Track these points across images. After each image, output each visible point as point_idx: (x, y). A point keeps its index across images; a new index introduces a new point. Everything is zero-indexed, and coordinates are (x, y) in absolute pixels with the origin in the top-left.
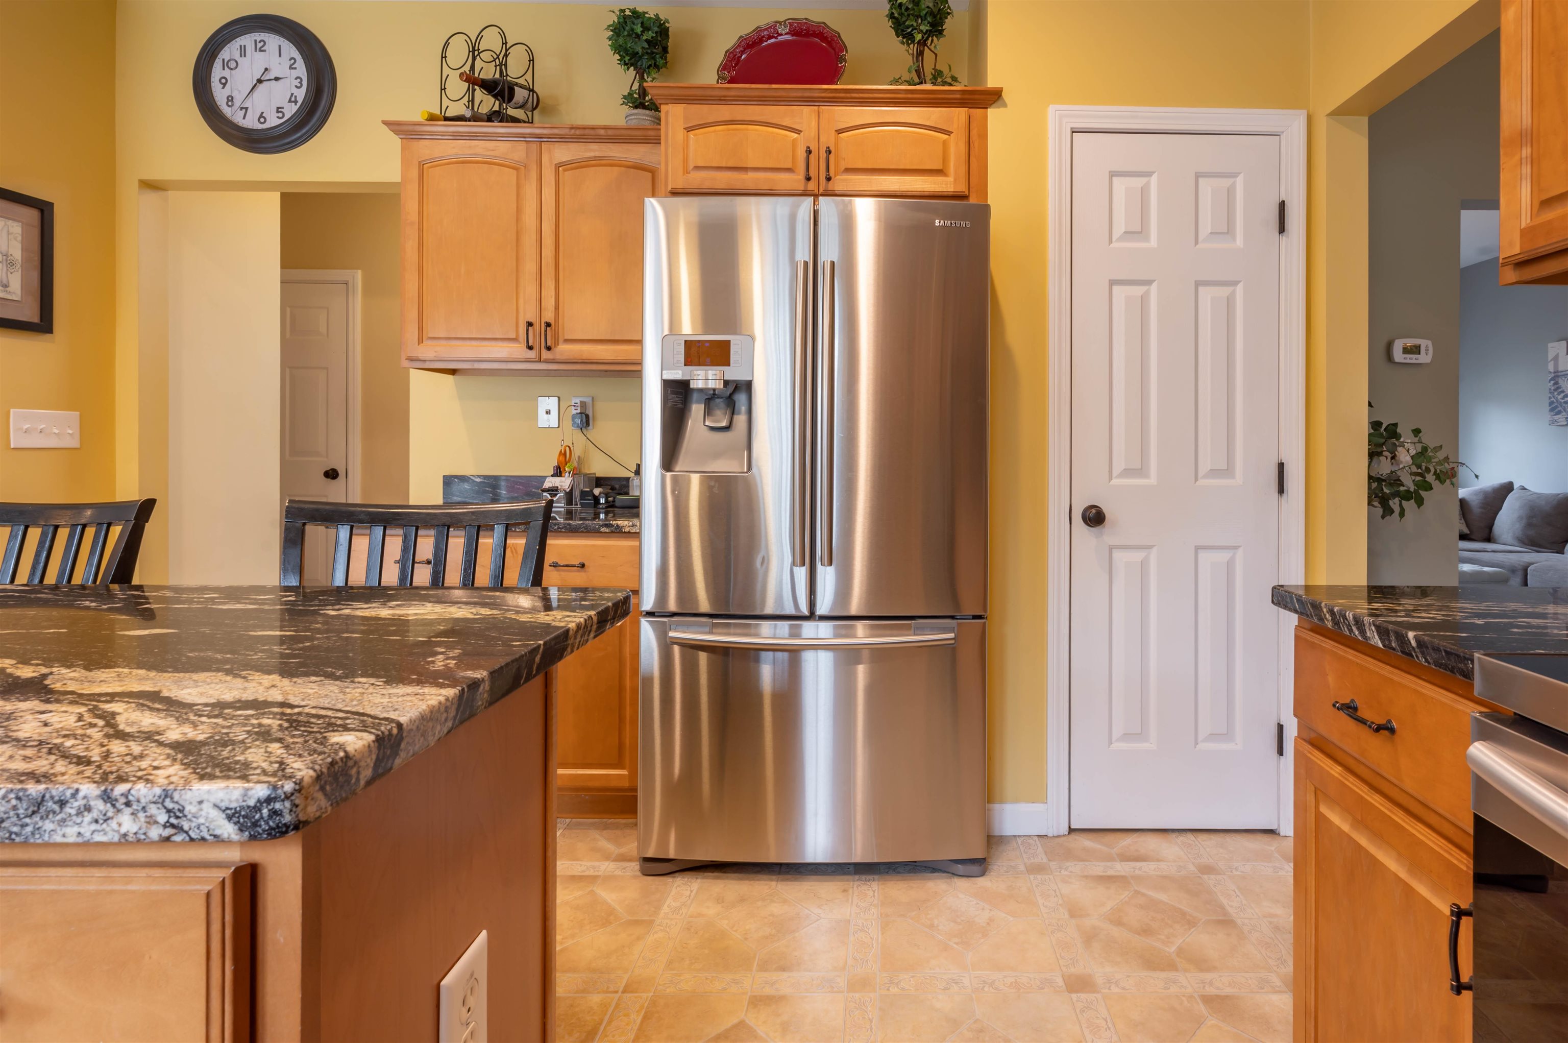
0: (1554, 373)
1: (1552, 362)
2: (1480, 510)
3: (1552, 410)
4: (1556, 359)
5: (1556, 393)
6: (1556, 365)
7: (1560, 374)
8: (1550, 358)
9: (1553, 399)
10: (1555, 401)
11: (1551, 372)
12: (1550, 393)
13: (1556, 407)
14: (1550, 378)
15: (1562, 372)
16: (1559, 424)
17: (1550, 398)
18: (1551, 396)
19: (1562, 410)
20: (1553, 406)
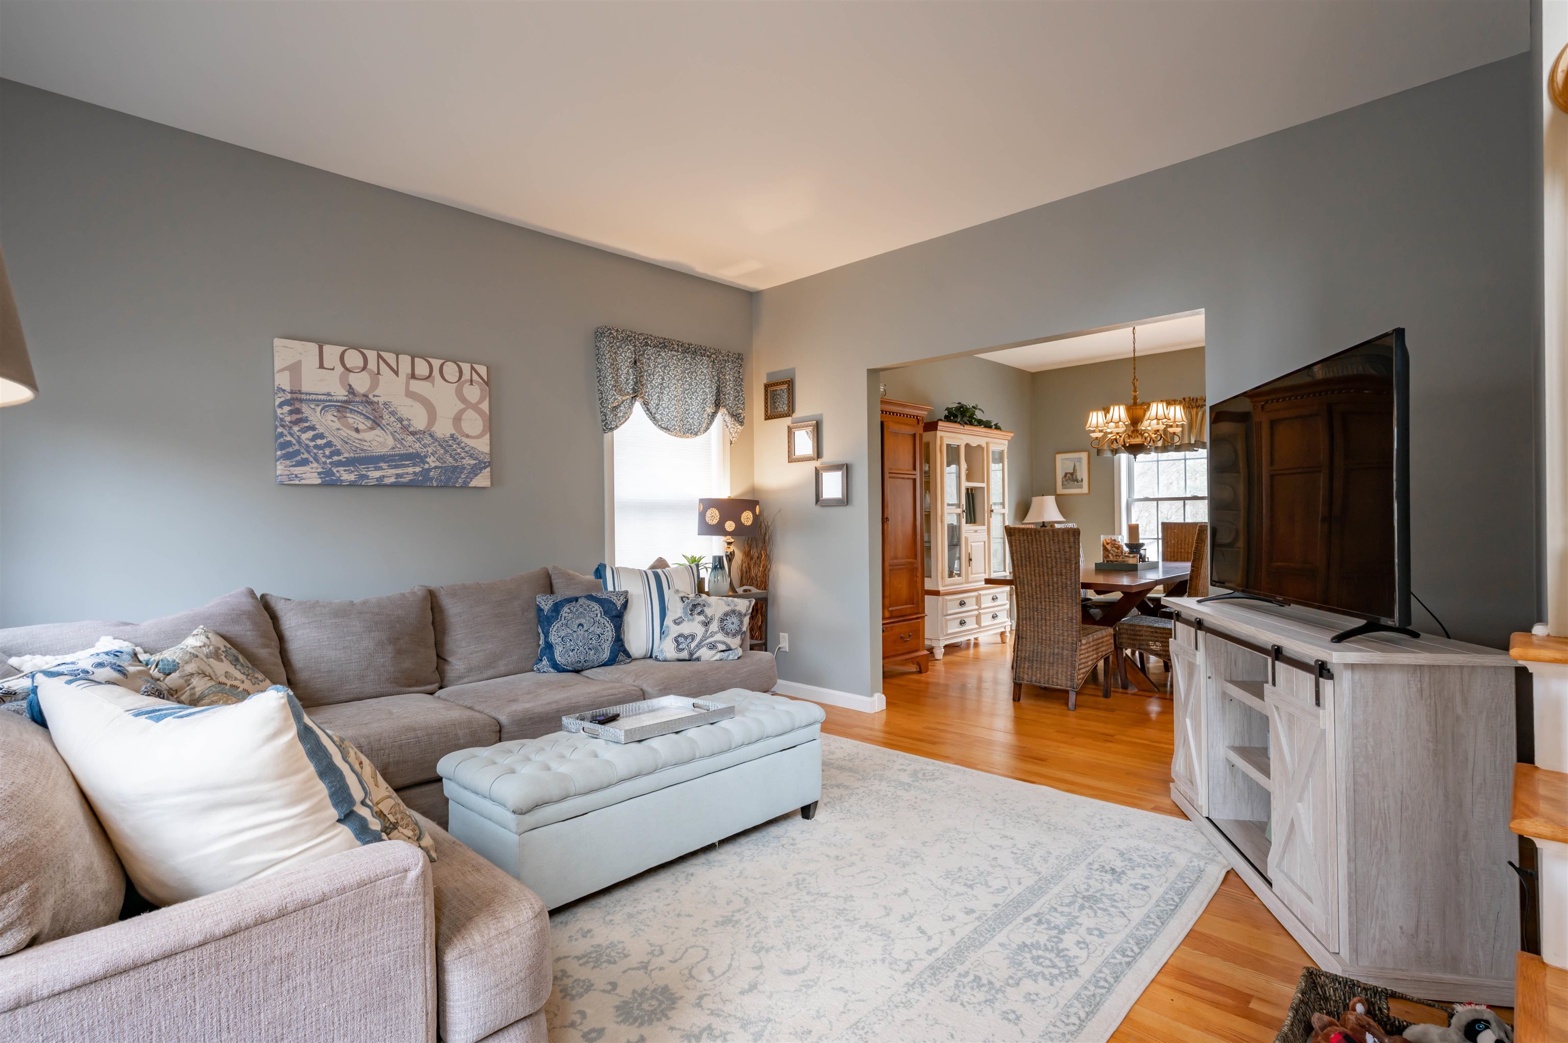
0: (292, 392)
1: (288, 372)
3: (285, 457)
4: (294, 369)
5: (295, 428)
6: (294, 380)
7: (304, 397)
8: (283, 363)
9: (286, 438)
10: (291, 442)
11: (284, 390)
12: (282, 426)
13: (297, 453)
14: (280, 399)
15: (307, 394)
17: (280, 435)
19: (311, 459)
20: (289, 450)
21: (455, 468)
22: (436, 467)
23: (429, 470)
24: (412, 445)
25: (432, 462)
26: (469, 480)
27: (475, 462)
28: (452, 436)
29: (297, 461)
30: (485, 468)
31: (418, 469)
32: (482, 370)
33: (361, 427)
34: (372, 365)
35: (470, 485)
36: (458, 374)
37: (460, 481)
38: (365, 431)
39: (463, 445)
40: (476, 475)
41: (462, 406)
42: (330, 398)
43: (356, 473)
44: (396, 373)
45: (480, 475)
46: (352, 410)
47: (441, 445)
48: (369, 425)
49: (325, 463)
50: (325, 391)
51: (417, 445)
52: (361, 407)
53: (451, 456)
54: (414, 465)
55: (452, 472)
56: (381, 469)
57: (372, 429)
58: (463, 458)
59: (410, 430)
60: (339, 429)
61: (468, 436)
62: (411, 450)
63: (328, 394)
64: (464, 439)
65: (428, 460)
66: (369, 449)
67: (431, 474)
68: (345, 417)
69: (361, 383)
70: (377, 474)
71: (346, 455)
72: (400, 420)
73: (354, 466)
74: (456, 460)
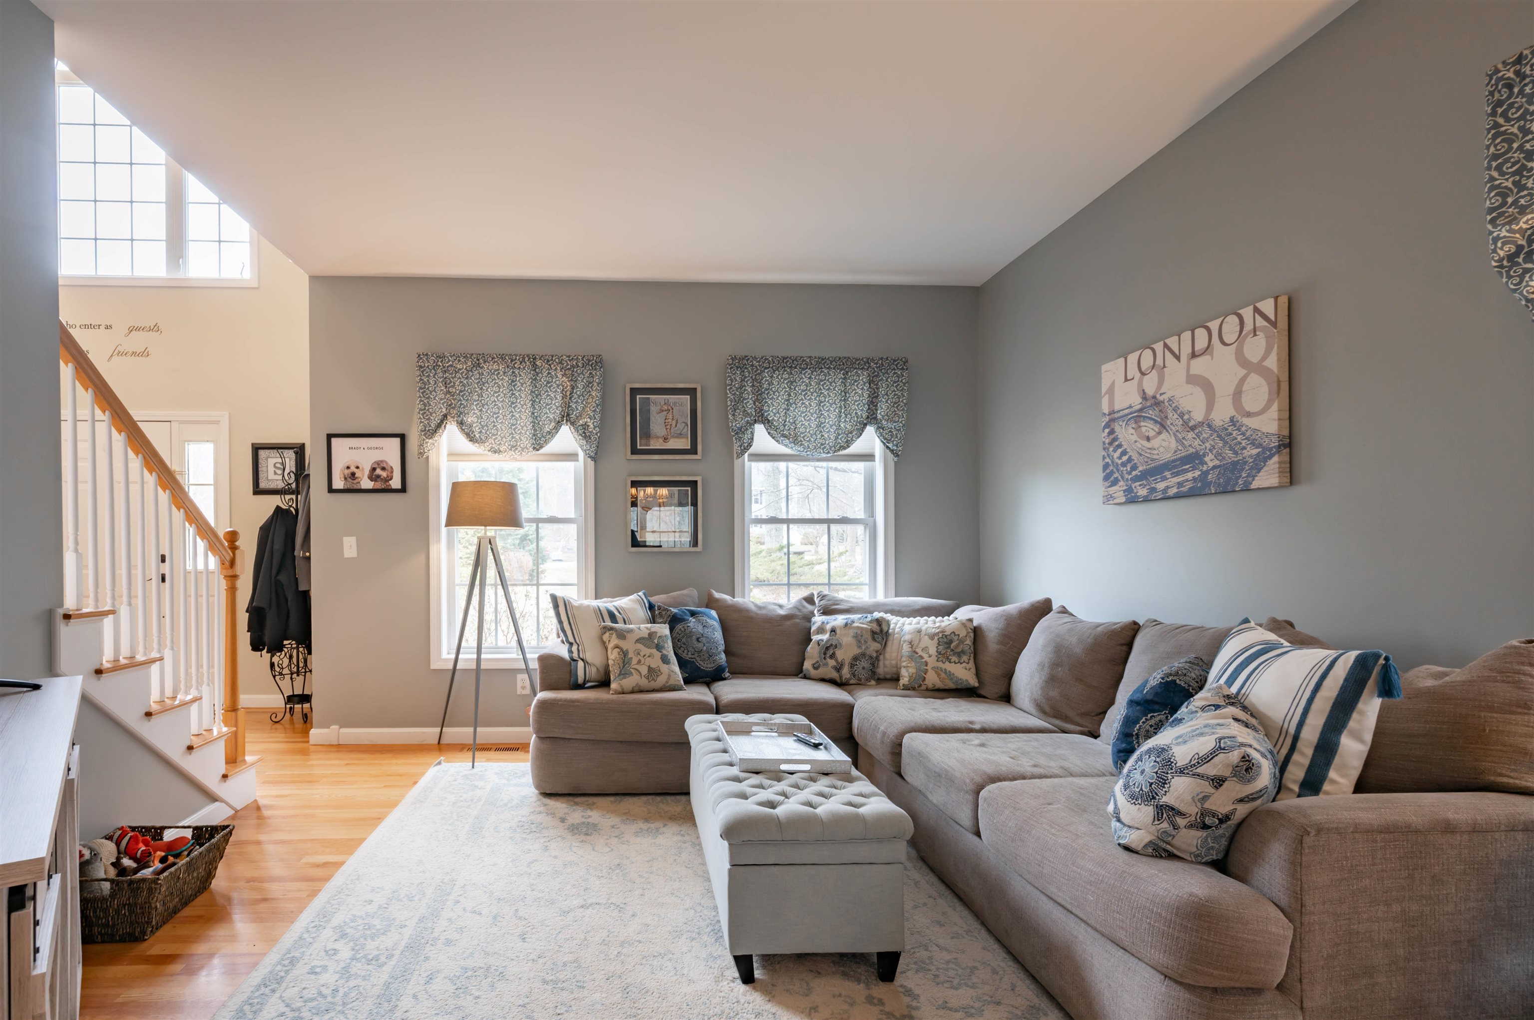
0: (1110, 414)
1: (1107, 395)
2: (999, 647)
3: (1106, 478)
4: (1111, 391)
5: (1111, 449)
6: (1111, 402)
7: (1116, 415)
8: (1104, 388)
9: (1107, 460)
10: (1110, 462)
11: (1105, 414)
12: (1104, 449)
13: (1112, 472)
14: (1103, 424)
15: (1120, 412)
16: (1116, 501)
17: (1104, 458)
18: (1106, 455)
19: (1120, 478)
20: (1108, 471)
21: (1235, 464)
22: (1214, 467)
23: (1206, 473)
24: (1193, 443)
25: (1211, 461)
26: (1250, 479)
27: (1257, 451)
28: (1232, 419)
29: (1112, 482)
30: (1270, 457)
31: (1197, 473)
32: (1268, 306)
33: (1151, 434)
34: (1159, 361)
35: (1252, 487)
36: (1238, 328)
37: (1240, 482)
38: (1155, 437)
39: (1243, 429)
40: (1259, 470)
41: (1243, 372)
42: (1131, 410)
43: (1148, 487)
44: (1178, 358)
45: (1265, 469)
46: (1144, 417)
47: (1219, 436)
48: (1157, 430)
49: (1127, 479)
50: (1127, 405)
51: (1197, 442)
52: (1151, 412)
53: (1231, 449)
54: (1194, 468)
55: (1232, 472)
56: (1164, 479)
57: (1159, 433)
58: (1244, 448)
59: (1190, 425)
60: (1136, 442)
61: (1249, 415)
62: (1192, 450)
63: (1130, 407)
64: (1246, 421)
65: (1207, 459)
66: (1157, 457)
67: (1210, 477)
68: (1140, 427)
69: (1150, 384)
70: (1161, 486)
71: (1141, 468)
72: (1181, 415)
73: (1146, 479)
74: (1236, 453)
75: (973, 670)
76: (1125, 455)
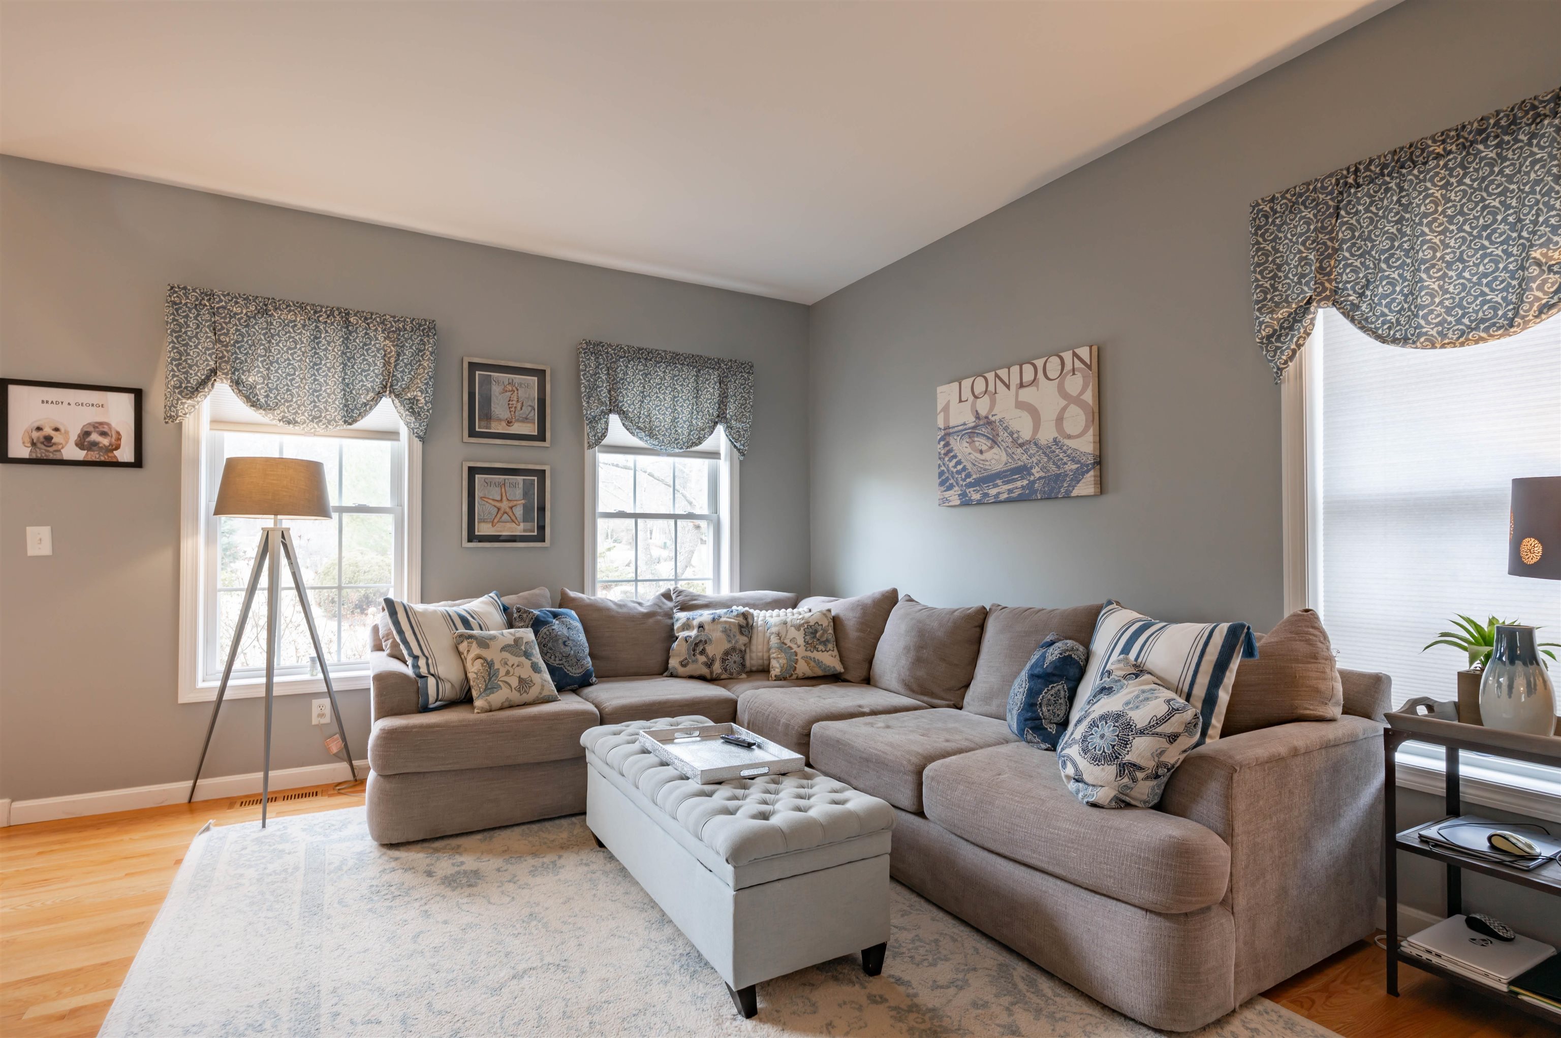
21: (1058, 476)
22: (1040, 478)
23: (1034, 482)
24: (1022, 458)
25: (1037, 473)
26: (1071, 489)
27: (1077, 466)
28: (1055, 440)
29: (947, 487)
30: (1088, 471)
31: (1025, 482)
32: (1084, 352)
33: (984, 448)
34: (991, 388)
35: (1073, 495)
36: (1060, 367)
37: (1062, 490)
38: (987, 451)
39: (1065, 448)
40: (1078, 482)
41: (1063, 403)
42: (965, 427)
43: (981, 492)
44: (1008, 387)
45: (1083, 481)
46: (978, 433)
47: (1044, 453)
48: (989, 445)
49: (962, 485)
50: (962, 422)
51: (1025, 457)
52: (983, 430)
53: (1054, 463)
54: (1022, 478)
55: (1055, 482)
56: (996, 486)
57: (991, 448)
58: (1066, 464)
59: (1019, 442)
60: (970, 454)
61: (1069, 437)
62: (1020, 463)
63: (965, 424)
64: (1067, 442)
65: (1034, 471)
66: (990, 468)
67: (1036, 485)
68: (974, 441)
69: (983, 406)
70: (993, 492)
71: (974, 477)
72: (1011, 434)
73: (979, 485)
74: (1058, 467)
75: (838, 657)
76: (960, 464)
